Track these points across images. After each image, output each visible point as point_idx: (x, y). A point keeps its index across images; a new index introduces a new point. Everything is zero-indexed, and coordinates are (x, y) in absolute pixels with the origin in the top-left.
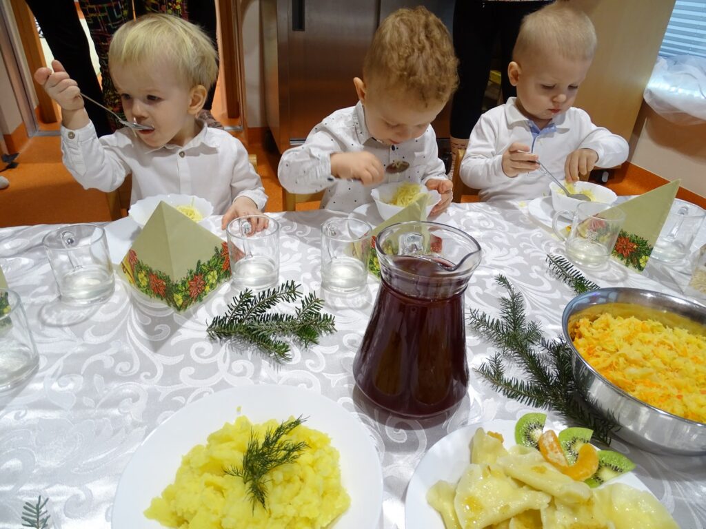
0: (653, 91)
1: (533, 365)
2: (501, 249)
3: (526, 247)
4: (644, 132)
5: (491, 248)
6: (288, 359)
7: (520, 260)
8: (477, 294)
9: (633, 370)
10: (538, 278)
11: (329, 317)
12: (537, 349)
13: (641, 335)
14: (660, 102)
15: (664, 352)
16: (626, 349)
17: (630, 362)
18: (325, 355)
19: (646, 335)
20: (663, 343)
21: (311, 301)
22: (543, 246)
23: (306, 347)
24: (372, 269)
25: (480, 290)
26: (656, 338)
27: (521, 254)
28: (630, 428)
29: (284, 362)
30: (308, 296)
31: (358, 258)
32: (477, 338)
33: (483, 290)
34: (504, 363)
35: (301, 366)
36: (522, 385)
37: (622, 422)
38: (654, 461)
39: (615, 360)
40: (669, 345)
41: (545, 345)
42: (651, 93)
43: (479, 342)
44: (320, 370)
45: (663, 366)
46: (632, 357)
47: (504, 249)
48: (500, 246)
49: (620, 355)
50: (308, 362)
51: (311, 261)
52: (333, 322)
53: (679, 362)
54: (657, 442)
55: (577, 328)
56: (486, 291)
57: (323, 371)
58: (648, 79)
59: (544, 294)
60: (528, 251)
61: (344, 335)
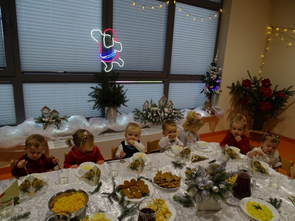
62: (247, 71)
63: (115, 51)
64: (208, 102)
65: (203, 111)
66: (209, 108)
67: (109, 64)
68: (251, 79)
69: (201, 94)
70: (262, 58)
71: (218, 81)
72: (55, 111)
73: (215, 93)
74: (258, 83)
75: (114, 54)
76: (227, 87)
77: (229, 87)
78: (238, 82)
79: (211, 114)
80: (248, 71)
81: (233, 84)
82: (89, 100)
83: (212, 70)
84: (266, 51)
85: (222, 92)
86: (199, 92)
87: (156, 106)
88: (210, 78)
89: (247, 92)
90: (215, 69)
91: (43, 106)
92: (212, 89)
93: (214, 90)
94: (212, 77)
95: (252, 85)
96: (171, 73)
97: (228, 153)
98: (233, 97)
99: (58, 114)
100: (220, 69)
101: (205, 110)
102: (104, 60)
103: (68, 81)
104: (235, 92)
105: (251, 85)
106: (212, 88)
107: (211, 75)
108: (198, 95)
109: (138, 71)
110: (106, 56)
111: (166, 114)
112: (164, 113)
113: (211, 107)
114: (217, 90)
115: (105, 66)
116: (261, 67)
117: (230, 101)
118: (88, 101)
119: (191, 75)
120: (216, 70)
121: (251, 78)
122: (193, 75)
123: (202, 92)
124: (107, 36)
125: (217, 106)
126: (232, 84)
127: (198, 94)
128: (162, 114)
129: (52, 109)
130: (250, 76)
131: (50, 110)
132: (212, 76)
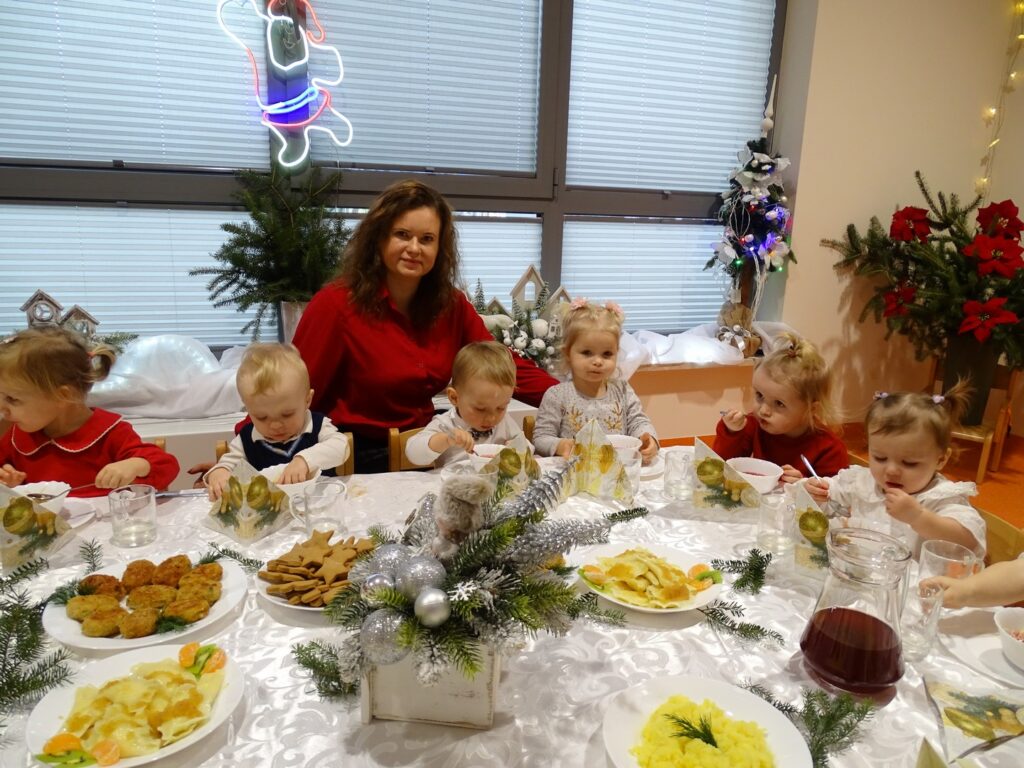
62: (914, 175)
63: (317, 83)
64: (733, 301)
65: (716, 341)
66: (737, 328)
67: (294, 136)
68: (933, 207)
69: (709, 273)
70: (989, 121)
71: (772, 214)
72: (77, 313)
73: (762, 262)
74: (963, 222)
75: (312, 94)
76: (824, 242)
77: (833, 245)
78: (874, 221)
79: (747, 353)
80: (918, 174)
81: (851, 230)
82: (193, 269)
83: (749, 168)
84: (1007, 88)
85: (796, 262)
86: (700, 262)
87: (502, 311)
88: (739, 202)
89: (910, 263)
90: (761, 164)
91: (31, 295)
92: (747, 249)
93: (756, 251)
94: (746, 199)
95: (935, 232)
96: (568, 183)
97: (705, 478)
98: (851, 284)
99: (91, 326)
100: (782, 163)
101: (720, 337)
102: (274, 117)
103: (128, 202)
104: (862, 266)
105: (932, 230)
106: (749, 245)
107: (746, 190)
108: (698, 278)
109: (424, 169)
110: (282, 104)
111: (538, 344)
112: (531, 335)
113: (749, 323)
114: (770, 251)
115: (280, 145)
116: (984, 161)
117: (839, 302)
118: (193, 273)
119: (662, 192)
120: (767, 167)
121: (930, 202)
122: (672, 191)
123: (711, 264)
124: (279, 22)
125: (780, 320)
126: (844, 231)
127: (697, 271)
128: (521, 342)
129: (67, 306)
130: (925, 192)
131: (59, 309)
132: (749, 193)
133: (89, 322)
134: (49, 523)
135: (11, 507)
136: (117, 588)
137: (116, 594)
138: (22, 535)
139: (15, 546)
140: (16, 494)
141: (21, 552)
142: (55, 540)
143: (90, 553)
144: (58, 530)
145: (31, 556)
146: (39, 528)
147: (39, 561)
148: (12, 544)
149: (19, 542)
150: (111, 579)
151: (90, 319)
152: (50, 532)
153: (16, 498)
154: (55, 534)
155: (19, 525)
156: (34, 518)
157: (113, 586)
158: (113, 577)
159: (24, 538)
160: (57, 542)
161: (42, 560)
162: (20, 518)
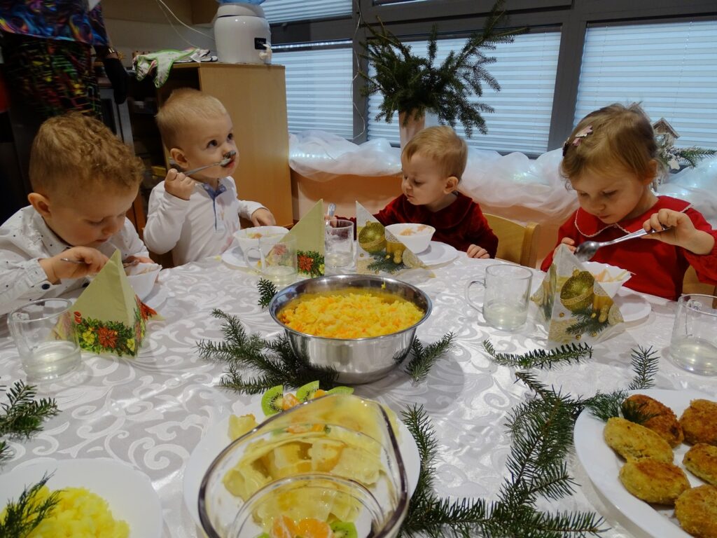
0: (295, 160)
1: (264, 364)
2: (209, 295)
3: (231, 288)
4: (301, 194)
5: (200, 297)
6: (10, 457)
7: (229, 298)
8: (199, 333)
9: (330, 327)
10: (248, 306)
11: (48, 401)
12: (264, 352)
13: (330, 306)
14: (303, 168)
15: (347, 310)
16: (322, 317)
17: (326, 324)
18: (55, 436)
19: (332, 305)
20: (346, 306)
21: (19, 390)
22: (244, 283)
23: (28, 438)
24: (83, 347)
25: (201, 330)
26: (340, 304)
27: (228, 293)
28: (345, 371)
29: (4, 462)
30: (14, 387)
31: (64, 340)
32: (209, 364)
33: (204, 329)
34: (240, 372)
35: (29, 456)
36: (260, 382)
37: (338, 370)
38: (368, 388)
39: (317, 328)
40: (350, 305)
41: (268, 346)
42: (294, 162)
43: (214, 366)
44: (55, 450)
45: (349, 319)
46: (327, 320)
47: (212, 294)
48: (208, 293)
49: (319, 323)
50: (35, 451)
51: (5, 364)
52: (54, 404)
53: (358, 313)
54: (364, 372)
55: (285, 318)
56: (207, 329)
57: (58, 450)
58: (288, 152)
59: (257, 315)
60: (232, 291)
61: (71, 412)
133: (671, 136)
134: (604, 309)
135: (573, 279)
136: (674, 430)
137: (672, 437)
138: (575, 312)
139: (565, 321)
140: (582, 267)
141: (569, 330)
142: (605, 329)
143: (644, 363)
144: (611, 320)
145: (577, 337)
146: (593, 311)
147: (584, 347)
148: (563, 319)
149: (571, 319)
150: (667, 412)
151: (672, 133)
152: (602, 319)
153: (580, 271)
154: (606, 323)
155: (575, 301)
156: (591, 298)
157: (669, 424)
158: (669, 409)
159: (576, 317)
160: (606, 331)
161: (586, 345)
162: (578, 294)
